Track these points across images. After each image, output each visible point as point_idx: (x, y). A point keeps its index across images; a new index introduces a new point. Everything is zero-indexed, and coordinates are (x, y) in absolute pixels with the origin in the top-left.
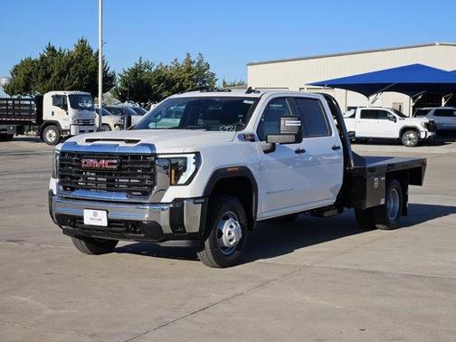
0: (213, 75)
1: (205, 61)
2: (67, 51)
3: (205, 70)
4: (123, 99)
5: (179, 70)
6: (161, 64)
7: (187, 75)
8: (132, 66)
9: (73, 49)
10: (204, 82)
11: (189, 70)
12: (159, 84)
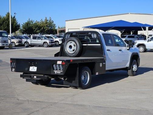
0: (55, 25)
1: (52, 20)
2: (2, 17)
3: (52, 23)
4: (23, 33)
5: (43, 23)
6: (36, 21)
7: (46, 25)
8: (26, 22)
9: (5, 16)
10: (52, 27)
11: (46, 23)
12: (36, 28)
